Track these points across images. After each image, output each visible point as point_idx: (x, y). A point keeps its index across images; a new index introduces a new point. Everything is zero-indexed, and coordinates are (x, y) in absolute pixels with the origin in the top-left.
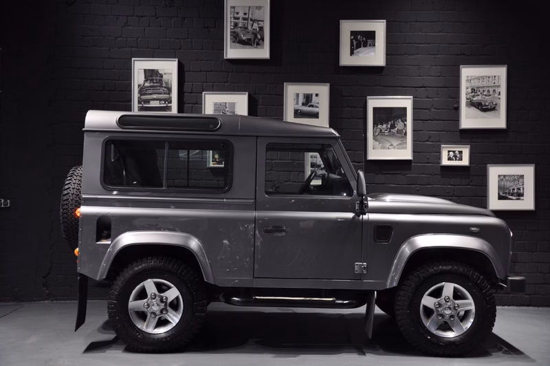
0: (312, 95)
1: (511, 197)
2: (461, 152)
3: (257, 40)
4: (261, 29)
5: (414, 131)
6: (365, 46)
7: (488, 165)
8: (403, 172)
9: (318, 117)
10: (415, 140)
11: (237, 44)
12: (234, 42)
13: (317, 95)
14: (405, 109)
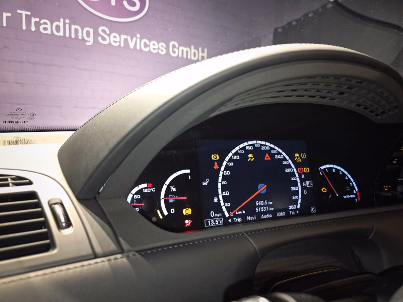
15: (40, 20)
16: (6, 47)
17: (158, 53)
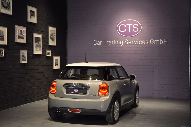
0: (22, 31)
1: (56, 65)
3: (8, 7)
4: (9, 3)
5: (42, 45)
6: (33, 16)
7: (53, 56)
8: (40, 58)
9: (24, 39)
10: (42, 48)
11: (3, 7)
12: (2, 6)
14: (40, 38)
15: (109, 41)
16: (101, 50)
17: (145, 44)
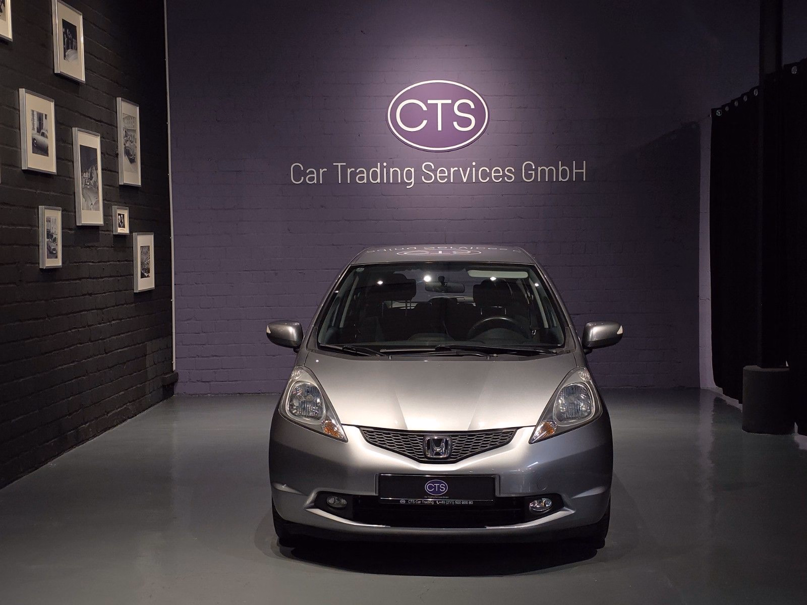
0: (42, 114)
1: (145, 274)
2: (123, 215)
5: (103, 184)
6: (72, 48)
7: (136, 234)
8: (96, 244)
9: (48, 156)
10: (104, 200)
13: (46, 115)
14: (96, 149)
15: (356, 170)
17: (503, 181)
